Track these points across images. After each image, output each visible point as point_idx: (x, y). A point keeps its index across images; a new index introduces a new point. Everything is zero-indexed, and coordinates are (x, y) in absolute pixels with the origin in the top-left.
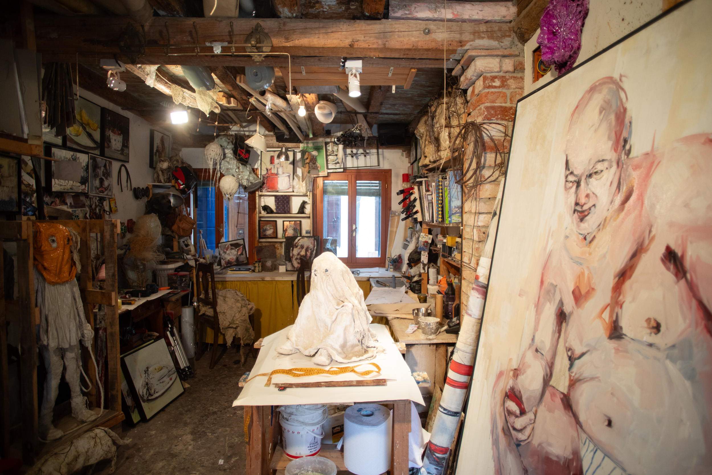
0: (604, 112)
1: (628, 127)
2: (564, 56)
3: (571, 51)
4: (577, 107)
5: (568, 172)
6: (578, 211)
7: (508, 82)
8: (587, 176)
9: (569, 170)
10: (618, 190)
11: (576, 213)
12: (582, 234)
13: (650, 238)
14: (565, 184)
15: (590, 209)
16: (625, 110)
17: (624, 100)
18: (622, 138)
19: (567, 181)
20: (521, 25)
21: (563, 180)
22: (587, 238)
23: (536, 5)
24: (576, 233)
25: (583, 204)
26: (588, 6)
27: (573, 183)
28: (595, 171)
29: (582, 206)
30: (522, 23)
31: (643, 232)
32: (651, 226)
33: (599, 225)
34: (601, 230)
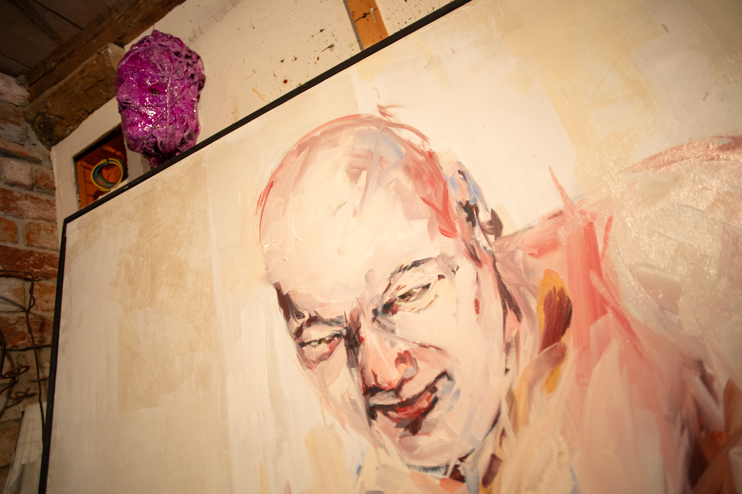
0: (364, 174)
1: (462, 182)
2: (173, 135)
3: (185, 132)
4: (271, 185)
5: (296, 324)
6: (385, 409)
7: (19, 202)
8: (375, 312)
9: (299, 315)
10: (511, 314)
11: (379, 414)
12: (434, 469)
13: (721, 396)
14: (301, 354)
15: (431, 388)
16: (431, 155)
17: (416, 141)
18: (454, 205)
19: (302, 344)
20: (47, 107)
21: (291, 344)
22: (465, 469)
23: (85, 74)
24: (407, 471)
25: (395, 384)
26: (202, 72)
27: (329, 342)
28: (402, 292)
29: (397, 390)
30: (49, 104)
31: (683, 387)
32: (700, 365)
33: (495, 422)
34: (510, 432)
